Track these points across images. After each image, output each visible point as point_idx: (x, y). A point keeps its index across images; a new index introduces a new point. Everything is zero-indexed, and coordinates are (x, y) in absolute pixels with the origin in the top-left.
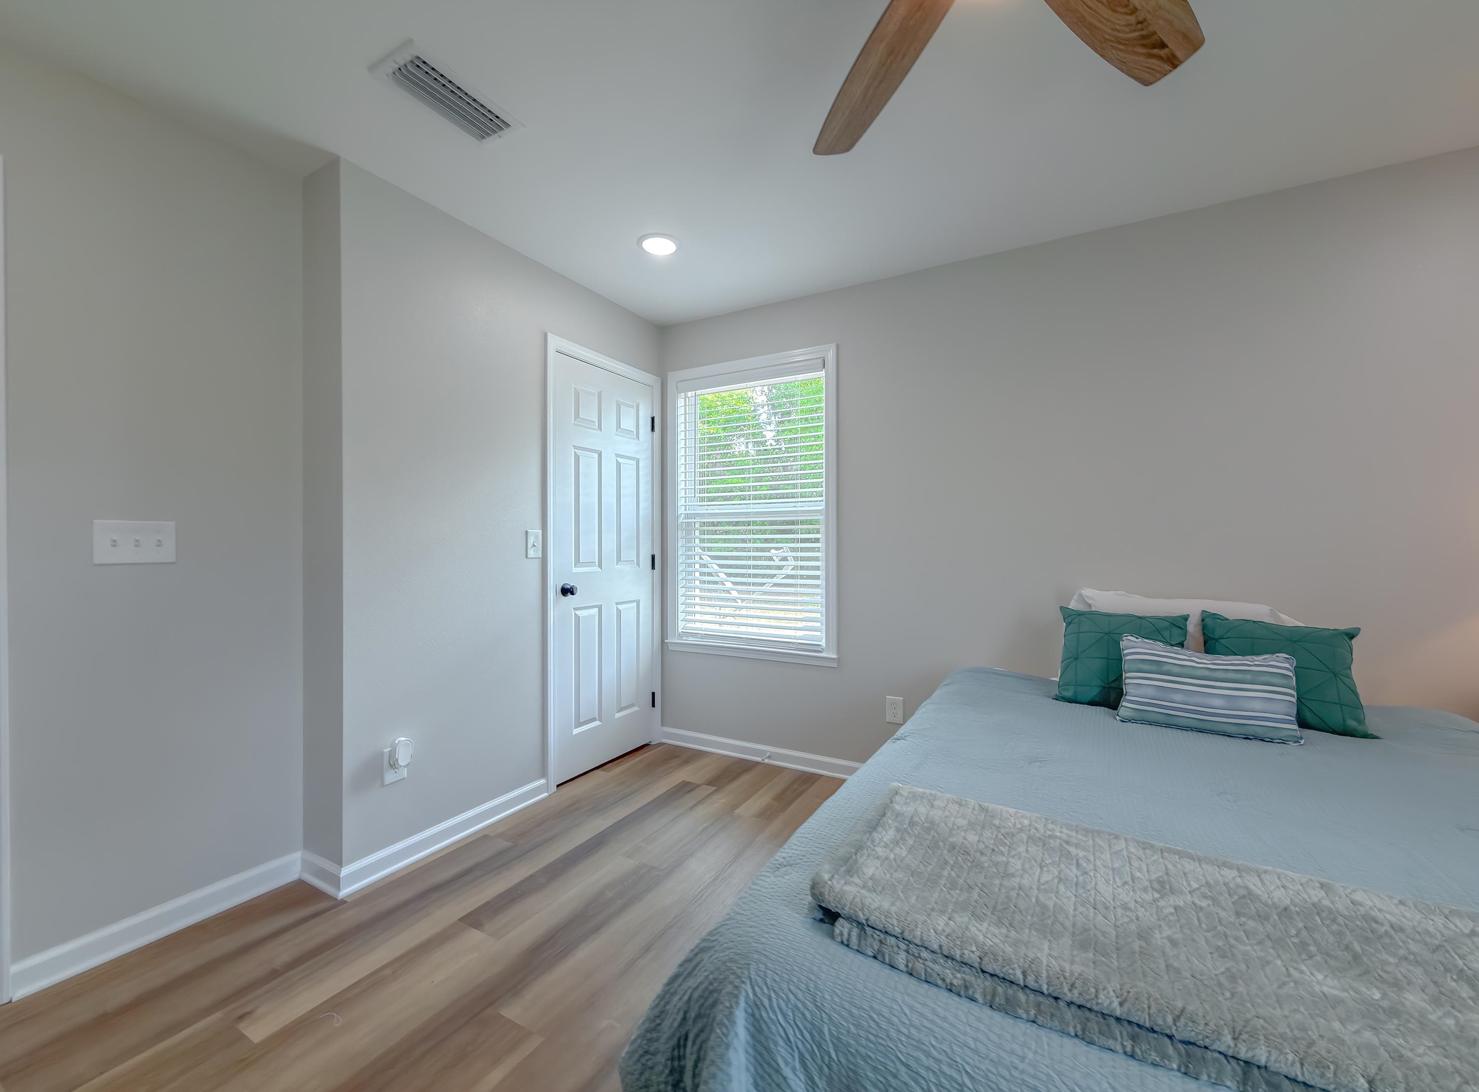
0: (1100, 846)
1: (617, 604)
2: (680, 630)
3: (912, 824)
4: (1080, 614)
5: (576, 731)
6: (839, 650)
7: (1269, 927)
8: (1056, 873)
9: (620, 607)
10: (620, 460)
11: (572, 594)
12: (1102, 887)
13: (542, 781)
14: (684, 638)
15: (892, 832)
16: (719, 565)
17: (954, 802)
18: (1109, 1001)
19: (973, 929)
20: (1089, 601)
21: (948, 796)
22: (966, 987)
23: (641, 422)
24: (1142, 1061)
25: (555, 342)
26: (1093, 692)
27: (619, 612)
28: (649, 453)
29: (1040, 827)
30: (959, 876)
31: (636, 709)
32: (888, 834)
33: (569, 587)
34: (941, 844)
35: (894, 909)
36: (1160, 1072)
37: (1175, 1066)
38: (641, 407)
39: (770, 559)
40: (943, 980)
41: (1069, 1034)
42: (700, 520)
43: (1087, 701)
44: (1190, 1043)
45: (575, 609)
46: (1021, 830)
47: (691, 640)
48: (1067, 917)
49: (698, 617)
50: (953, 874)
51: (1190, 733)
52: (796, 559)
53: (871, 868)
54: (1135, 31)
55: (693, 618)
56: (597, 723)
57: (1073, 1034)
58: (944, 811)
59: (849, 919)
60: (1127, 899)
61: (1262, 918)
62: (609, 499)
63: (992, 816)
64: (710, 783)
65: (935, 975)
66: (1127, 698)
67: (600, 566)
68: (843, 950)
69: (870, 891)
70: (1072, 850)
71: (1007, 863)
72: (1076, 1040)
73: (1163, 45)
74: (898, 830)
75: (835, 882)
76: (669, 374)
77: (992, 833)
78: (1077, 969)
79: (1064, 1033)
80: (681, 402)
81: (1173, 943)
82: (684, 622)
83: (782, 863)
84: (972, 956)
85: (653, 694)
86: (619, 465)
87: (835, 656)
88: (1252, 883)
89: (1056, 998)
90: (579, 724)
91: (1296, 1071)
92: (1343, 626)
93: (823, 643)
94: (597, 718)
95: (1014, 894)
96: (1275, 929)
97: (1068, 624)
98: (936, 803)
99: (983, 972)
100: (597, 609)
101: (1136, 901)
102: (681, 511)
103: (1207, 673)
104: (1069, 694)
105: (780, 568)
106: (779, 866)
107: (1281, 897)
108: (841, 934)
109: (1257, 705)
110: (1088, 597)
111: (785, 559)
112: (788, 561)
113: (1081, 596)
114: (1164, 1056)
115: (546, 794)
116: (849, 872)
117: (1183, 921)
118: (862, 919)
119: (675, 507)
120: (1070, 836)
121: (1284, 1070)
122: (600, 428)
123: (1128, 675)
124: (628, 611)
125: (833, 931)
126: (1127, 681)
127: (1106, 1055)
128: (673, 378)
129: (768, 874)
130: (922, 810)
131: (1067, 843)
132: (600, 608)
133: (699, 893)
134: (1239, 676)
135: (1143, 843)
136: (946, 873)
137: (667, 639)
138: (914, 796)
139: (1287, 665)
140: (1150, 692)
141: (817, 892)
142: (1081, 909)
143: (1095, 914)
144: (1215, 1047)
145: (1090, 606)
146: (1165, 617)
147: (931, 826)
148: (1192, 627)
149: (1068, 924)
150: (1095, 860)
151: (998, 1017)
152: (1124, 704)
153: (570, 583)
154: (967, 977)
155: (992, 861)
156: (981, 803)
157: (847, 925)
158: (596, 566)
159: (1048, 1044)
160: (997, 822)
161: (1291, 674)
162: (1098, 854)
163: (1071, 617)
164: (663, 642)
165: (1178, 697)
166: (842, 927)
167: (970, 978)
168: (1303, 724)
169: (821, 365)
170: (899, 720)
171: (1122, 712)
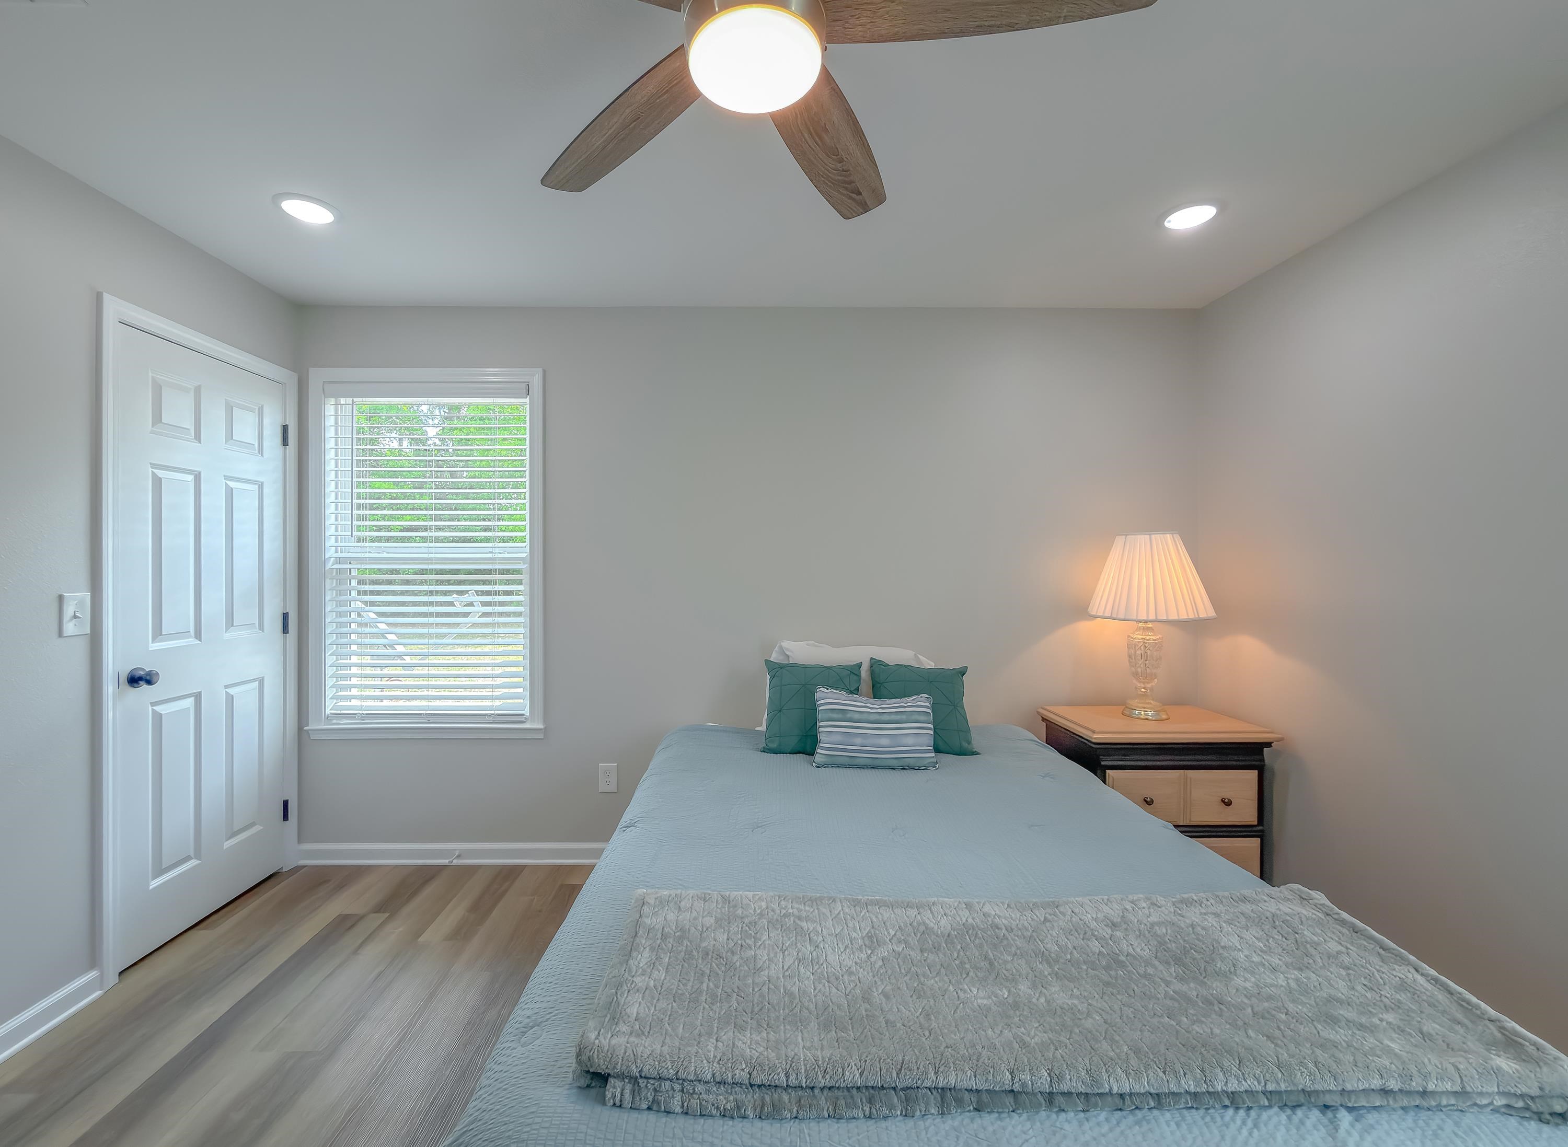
0: (824, 914)
1: (226, 687)
2: (328, 711)
3: (664, 937)
4: (782, 667)
5: (154, 884)
6: (546, 718)
7: (941, 956)
8: (795, 954)
9: (231, 691)
10: (232, 484)
11: (149, 682)
12: (831, 958)
13: (93, 974)
14: (334, 721)
15: (646, 954)
16: (377, 614)
17: (699, 898)
18: (853, 1076)
19: (740, 1044)
20: (787, 653)
21: (692, 892)
22: (739, 1108)
23: (267, 432)
24: (878, 1118)
25: (114, 308)
26: (793, 742)
27: (230, 699)
28: (279, 475)
29: (775, 907)
30: (717, 987)
31: (257, 828)
32: (643, 958)
33: (142, 673)
34: (695, 953)
35: (666, 1049)
36: (889, 1123)
37: (899, 1113)
38: (266, 410)
39: (451, 604)
40: (718, 1108)
41: (824, 1118)
42: (359, 566)
43: (789, 751)
44: (908, 1088)
45: (153, 704)
46: (761, 915)
47: (345, 724)
48: (810, 1000)
49: (355, 692)
50: (711, 984)
51: (866, 770)
52: (485, 604)
53: (635, 1006)
54: (840, 176)
55: (348, 693)
56: (193, 863)
57: (827, 1116)
58: (691, 912)
59: (621, 1076)
60: (850, 963)
61: (936, 948)
62: (214, 541)
63: (735, 906)
64: (380, 908)
65: (710, 1106)
66: (821, 745)
67: (198, 635)
68: (616, 1112)
69: (638, 1036)
70: (804, 924)
71: (756, 955)
72: (829, 1121)
73: (860, 193)
74: (652, 949)
75: (601, 1038)
76: (312, 371)
77: (737, 926)
78: (827, 1053)
79: (820, 1118)
80: (330, 409)
81: (887, 996)
82: (335, 701)
83: (528, 1024)
84: (742, 1075)
85: (286, 804)
86: (230, 493)
87: (541, 726)
88: (927, 916)
89: (812, 1088)
90: (159, 872)
91: (972, 1084)
92: (957, 666)
93: (527, 712)
94: (193, 856)
95: (765, 989)
96: (945, 956)
97: (772, 678)
98: (683, 904)
99: (751, 1085)
100: (192, 700)
101: (856, 963)
102: (330, 553)
103: (877, 717)
104: (774, 746)
105: (466, 615)
106: (525, 1030)
107: (945, 924)
108: (614, 1097)
109: (910, 740)
110: (788, 649)
111: (471, 604)
112: (474, 606)
113: (781, 647)
114: (892, 1107)
115: (98, 993)
116: (614, 1020)
117: (890, 972)
118: (635, 1071)
119: (321, 548)
120: (799, 910)
121: (965, 1085)
122: (198, 438)
123: (821, 724)
124: (246, 698)
125: (604, 1096)
126: (821, 730)
127: (853, 1124)
128: (317, 376)
129: (513, 1045)
130: (671, 916)
131: (800, 918)
132: (198, 697)
133: (381, 1066)
134: (898, 717)
135: (854, 900)
136: (704, 986)
137: (308, 726)
138: (661, 902)
139: (927, 704)
140: (838, 738)
141: (584, 1058)
142: (820, 986)
143: (829, 987)
144: (925, 1085)
145: (788, 657)
146: (846, 666)
147: (683, 933)
148: (864, 673)
149: (812, 1007)
150: (822, 930)
151: (765, 1125)
152: (819, 751)
153: (145, 666)
154: (739, 1097)
155: (742, 958)
156: (722, 893)
157: (619, 1084)
158: (191, 637)
159: (809, 1135)
160: (740, 912)
161: (929, 711)
162: (823, 923)
163: (775, 669)
164: (300, 729)
165: (858, 740)
166: (615, 1088)
167: (741, 1097)
168: (937, 750)
169: (525, 391)
170: (613, 787)
171: (818, 758)
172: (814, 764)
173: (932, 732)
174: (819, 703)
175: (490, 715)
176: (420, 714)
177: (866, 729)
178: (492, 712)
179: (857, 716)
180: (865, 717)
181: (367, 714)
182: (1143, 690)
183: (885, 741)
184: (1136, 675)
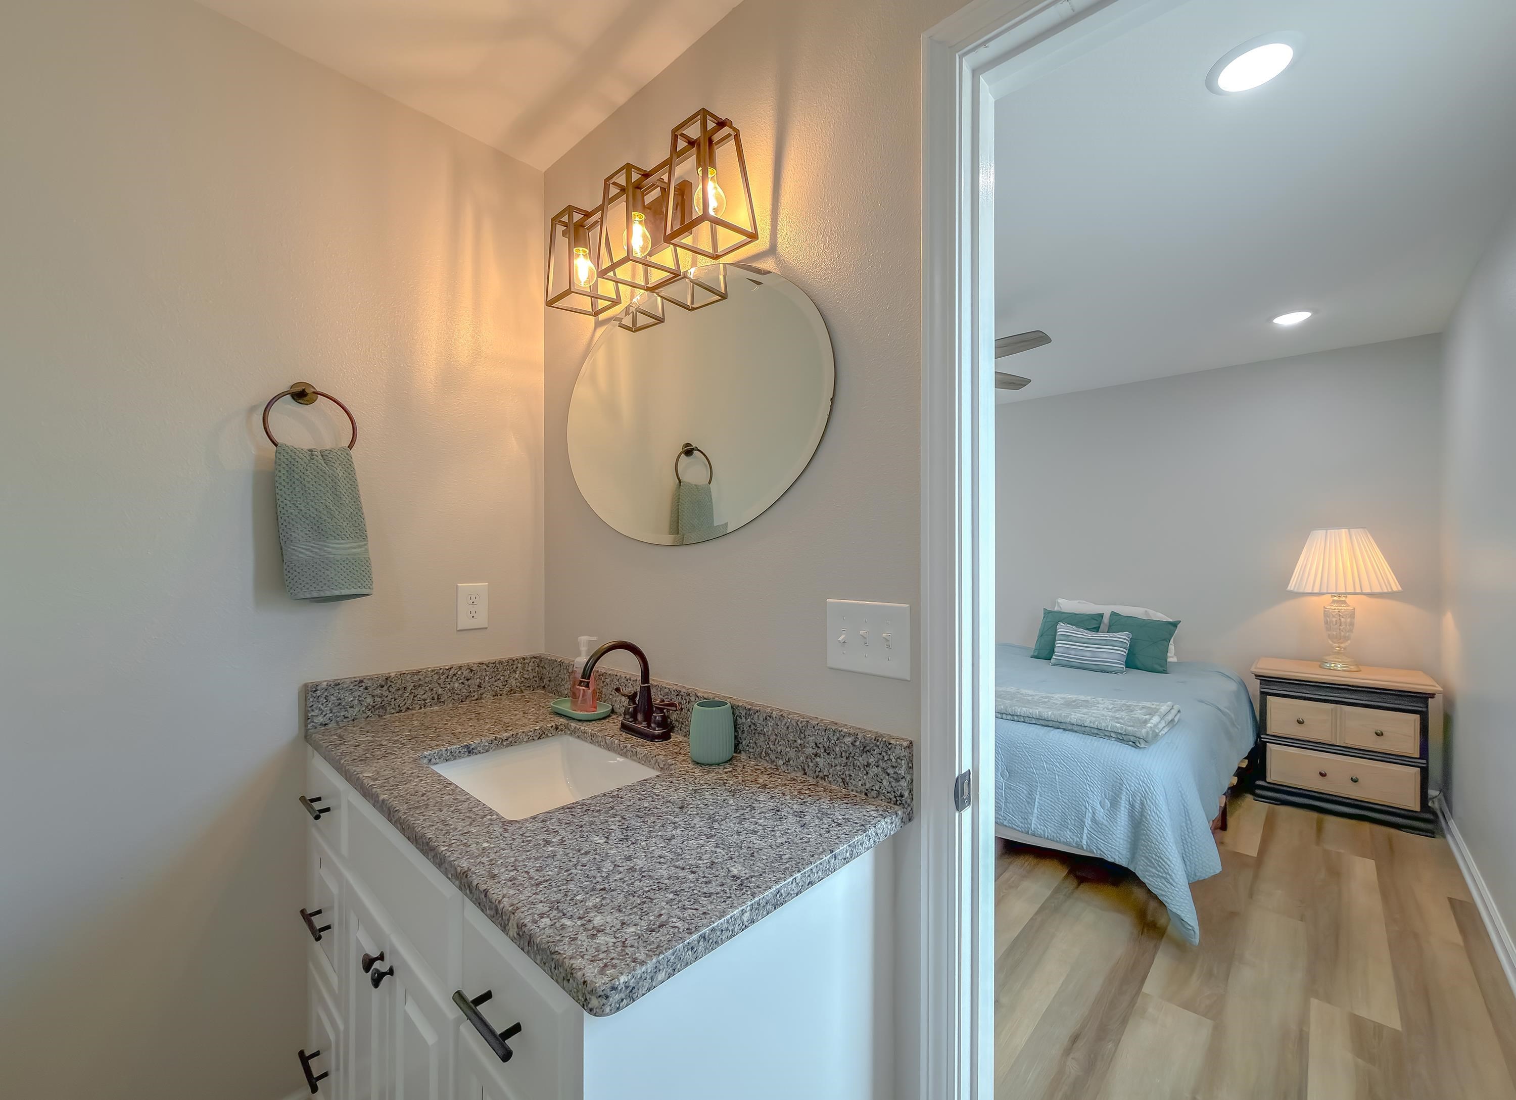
4: (1051, 612)
26: (1042, 652)
43: (1040, 657)
92: (1177, 621)
97: (1044, 617)
104: (1036, 655)
110: (1061, 604)
113: (1057, 603)
134: (1101, 642)
139: (1127, 638)
145: (1060, 608)
146: (1093, 614)
148: (1106, 620)
152: (1054, 657)
161: (1128, 641)
163: (1047, 613)
165: (1074, 653)
168: (1127, 665)
171: (1052, 661)
172: (1050, 664)
173: (1125, 654)
174: (1060, 632)
182: (1337, 648)
184: (1330, 637)
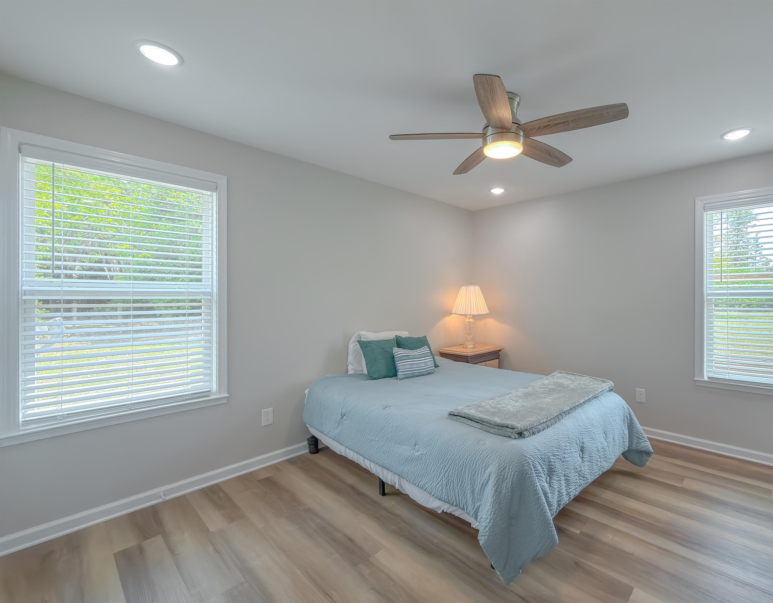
6: (228, 390)
66: (400, 371)
87: (226, 396)
102: (24, 287)
103: (417, 356)
123: (398, 362)
126: (398, 365)
139: (428, 349)
140: (407, 367)
145: (366, 338)
152: (399, 373)
161: (430, 352)
170: (271, 421)
171: (399, 377)
172: (398, 379)
173: (432, 359)
174: (395, 354)
175: (186, 395)
176: (125, 405)
177: (416, 361)
178: (188, 393)
179: (412, 357)
180: (415, 357)
181: (68, 414)
183: (423, 365)
184: (467, 333)
